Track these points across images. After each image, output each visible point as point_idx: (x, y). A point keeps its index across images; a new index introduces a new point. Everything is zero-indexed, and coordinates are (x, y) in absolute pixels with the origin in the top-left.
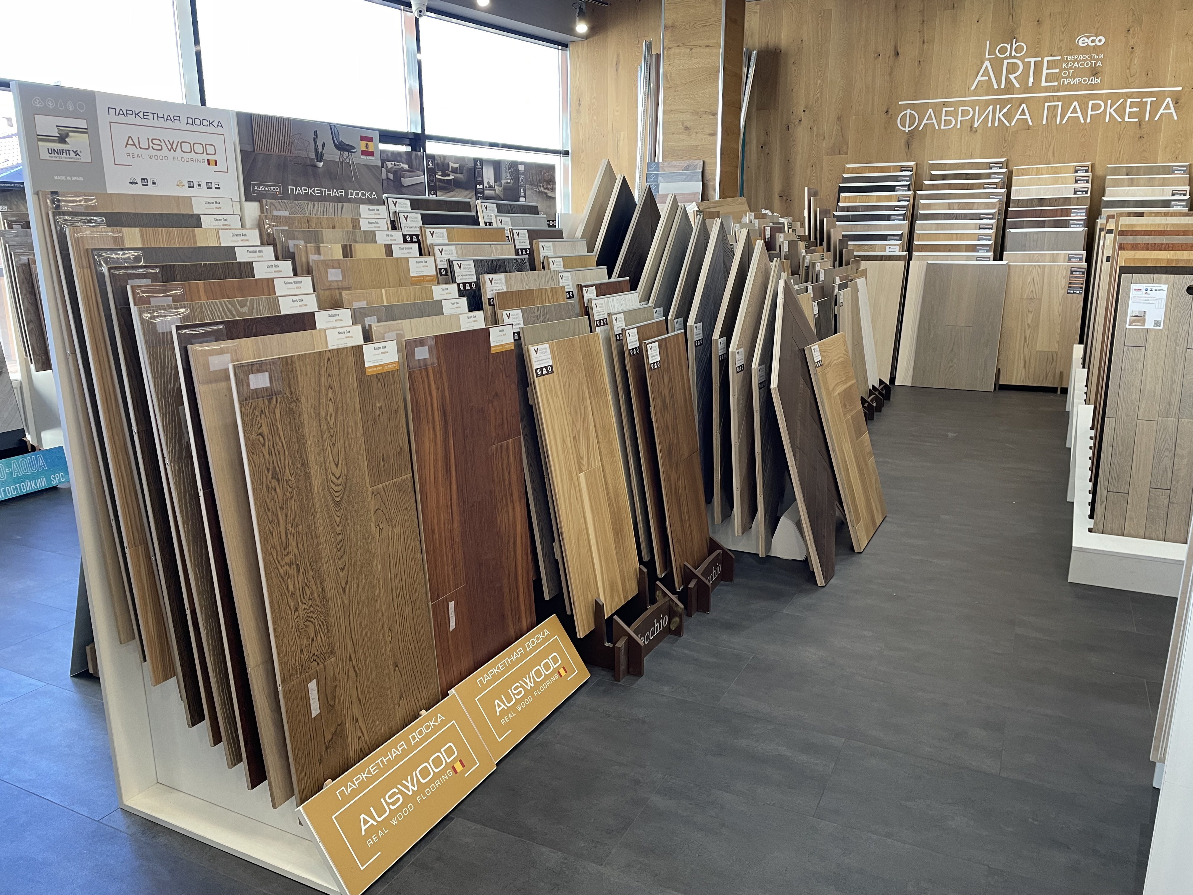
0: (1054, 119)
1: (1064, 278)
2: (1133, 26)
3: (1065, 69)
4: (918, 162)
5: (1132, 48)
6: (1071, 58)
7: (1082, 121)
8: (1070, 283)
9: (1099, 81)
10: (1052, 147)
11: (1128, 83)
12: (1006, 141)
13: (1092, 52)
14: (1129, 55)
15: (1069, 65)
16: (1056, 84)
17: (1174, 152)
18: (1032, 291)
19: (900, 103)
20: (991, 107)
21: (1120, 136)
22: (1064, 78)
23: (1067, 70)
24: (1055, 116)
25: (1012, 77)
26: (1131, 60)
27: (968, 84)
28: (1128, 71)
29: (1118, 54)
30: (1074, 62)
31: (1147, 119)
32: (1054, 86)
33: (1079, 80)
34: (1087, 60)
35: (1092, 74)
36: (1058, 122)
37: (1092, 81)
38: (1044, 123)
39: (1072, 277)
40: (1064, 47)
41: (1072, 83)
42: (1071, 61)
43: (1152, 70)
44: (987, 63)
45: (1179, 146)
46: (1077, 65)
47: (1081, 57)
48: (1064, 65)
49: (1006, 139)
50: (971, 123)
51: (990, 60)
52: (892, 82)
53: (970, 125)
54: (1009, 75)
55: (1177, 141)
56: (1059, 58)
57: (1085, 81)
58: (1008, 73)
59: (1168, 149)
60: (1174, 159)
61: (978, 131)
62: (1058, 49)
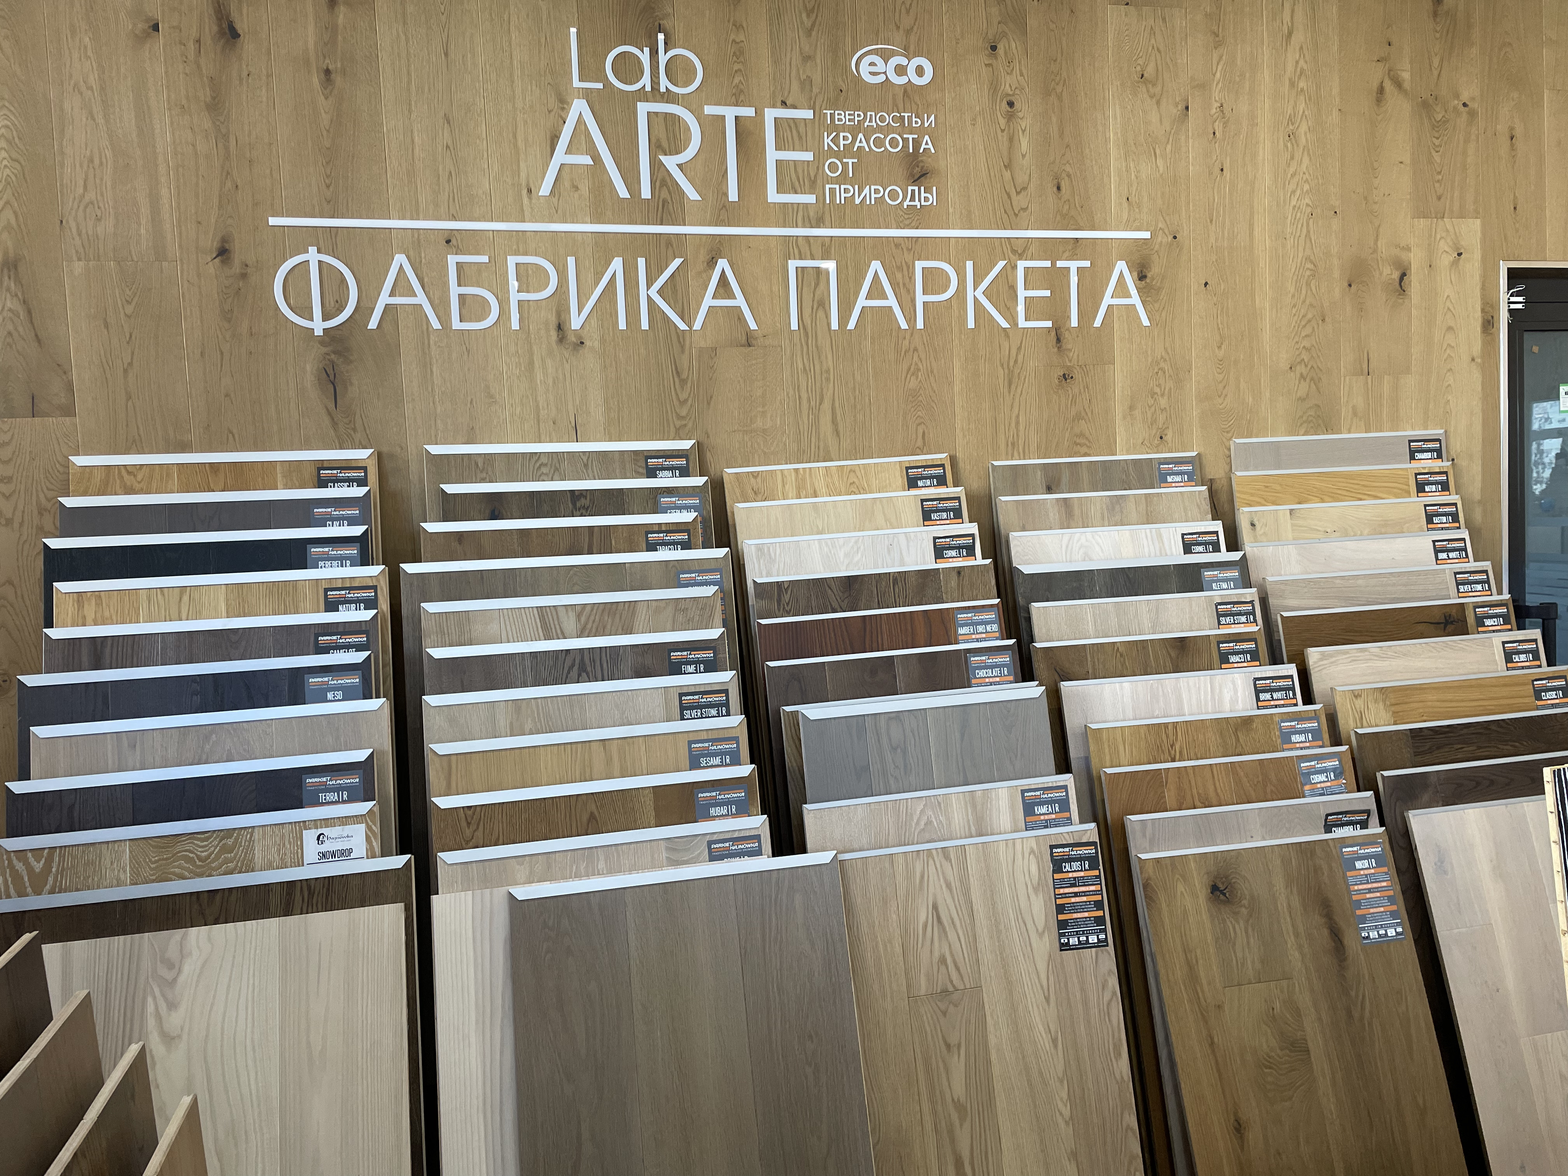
0: (821, 314)
1: (1036, 889)
2: (1004, 35)
3: (831, 153)
4: (385, 449)
5: (1011, 104)
6: (843, 117)
7: (904, 325)
8: (1060, 909)
9: (932, 199)
10: (827, 405)
11: (1010, 212)
12: (683, 382)
13: (901, 106)
14: (1003, 122)
15: (842, 142)
16: (810, 199)
17: (1154, 421)
18: (943, 960)
19: (273, 221)
20: (617, 264)
21: (1011, 372)
22: (833, 181)
23: (837, 155)
24: (823, 304)
25: (670, 162)
26: (1011, 140)
27: (523, 175)
28: (1007, 175)
29: (974, 119)
30: (855, 130)
31: (1074, 323)
32: (806, 205)
33: (877, 191)
34: (889, 129)
35: (912, 175)
36: (835, 326)
37: (912, 199)
38: (794, 326)
39: (1062, 884)
40: (817, 78)
41: (857, 201)
42: (844, 128)
43: (1069, 176)
44: (579, 107)
45: (1163, 402)
46: (864, 144)
47: (873, 119)
48: (827, 141)
49: (684, 376)
50: (558, 314)
51: (587, 94)
52: (226, 137)
53: (553, 320)
54: (662, 158)
55: (1157, 390)
56: (808, 114)
57: (893, 195)
58: (657, 148)
59: (1137, 413)
60: (1157, 441)
61: (588, 343)
62: (802, 84)
